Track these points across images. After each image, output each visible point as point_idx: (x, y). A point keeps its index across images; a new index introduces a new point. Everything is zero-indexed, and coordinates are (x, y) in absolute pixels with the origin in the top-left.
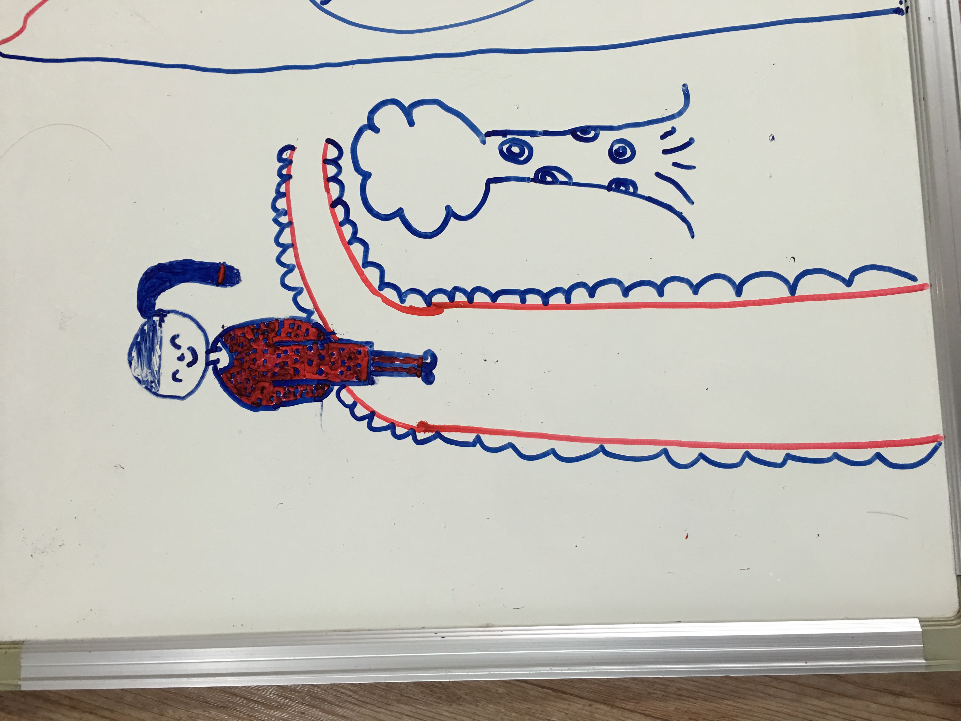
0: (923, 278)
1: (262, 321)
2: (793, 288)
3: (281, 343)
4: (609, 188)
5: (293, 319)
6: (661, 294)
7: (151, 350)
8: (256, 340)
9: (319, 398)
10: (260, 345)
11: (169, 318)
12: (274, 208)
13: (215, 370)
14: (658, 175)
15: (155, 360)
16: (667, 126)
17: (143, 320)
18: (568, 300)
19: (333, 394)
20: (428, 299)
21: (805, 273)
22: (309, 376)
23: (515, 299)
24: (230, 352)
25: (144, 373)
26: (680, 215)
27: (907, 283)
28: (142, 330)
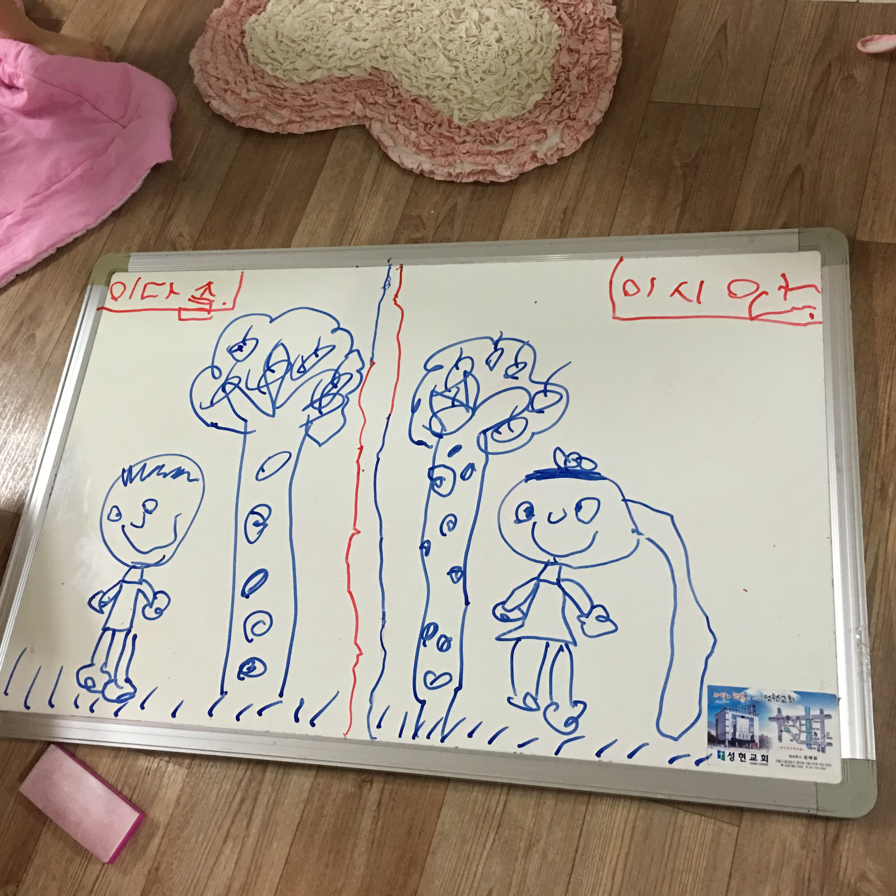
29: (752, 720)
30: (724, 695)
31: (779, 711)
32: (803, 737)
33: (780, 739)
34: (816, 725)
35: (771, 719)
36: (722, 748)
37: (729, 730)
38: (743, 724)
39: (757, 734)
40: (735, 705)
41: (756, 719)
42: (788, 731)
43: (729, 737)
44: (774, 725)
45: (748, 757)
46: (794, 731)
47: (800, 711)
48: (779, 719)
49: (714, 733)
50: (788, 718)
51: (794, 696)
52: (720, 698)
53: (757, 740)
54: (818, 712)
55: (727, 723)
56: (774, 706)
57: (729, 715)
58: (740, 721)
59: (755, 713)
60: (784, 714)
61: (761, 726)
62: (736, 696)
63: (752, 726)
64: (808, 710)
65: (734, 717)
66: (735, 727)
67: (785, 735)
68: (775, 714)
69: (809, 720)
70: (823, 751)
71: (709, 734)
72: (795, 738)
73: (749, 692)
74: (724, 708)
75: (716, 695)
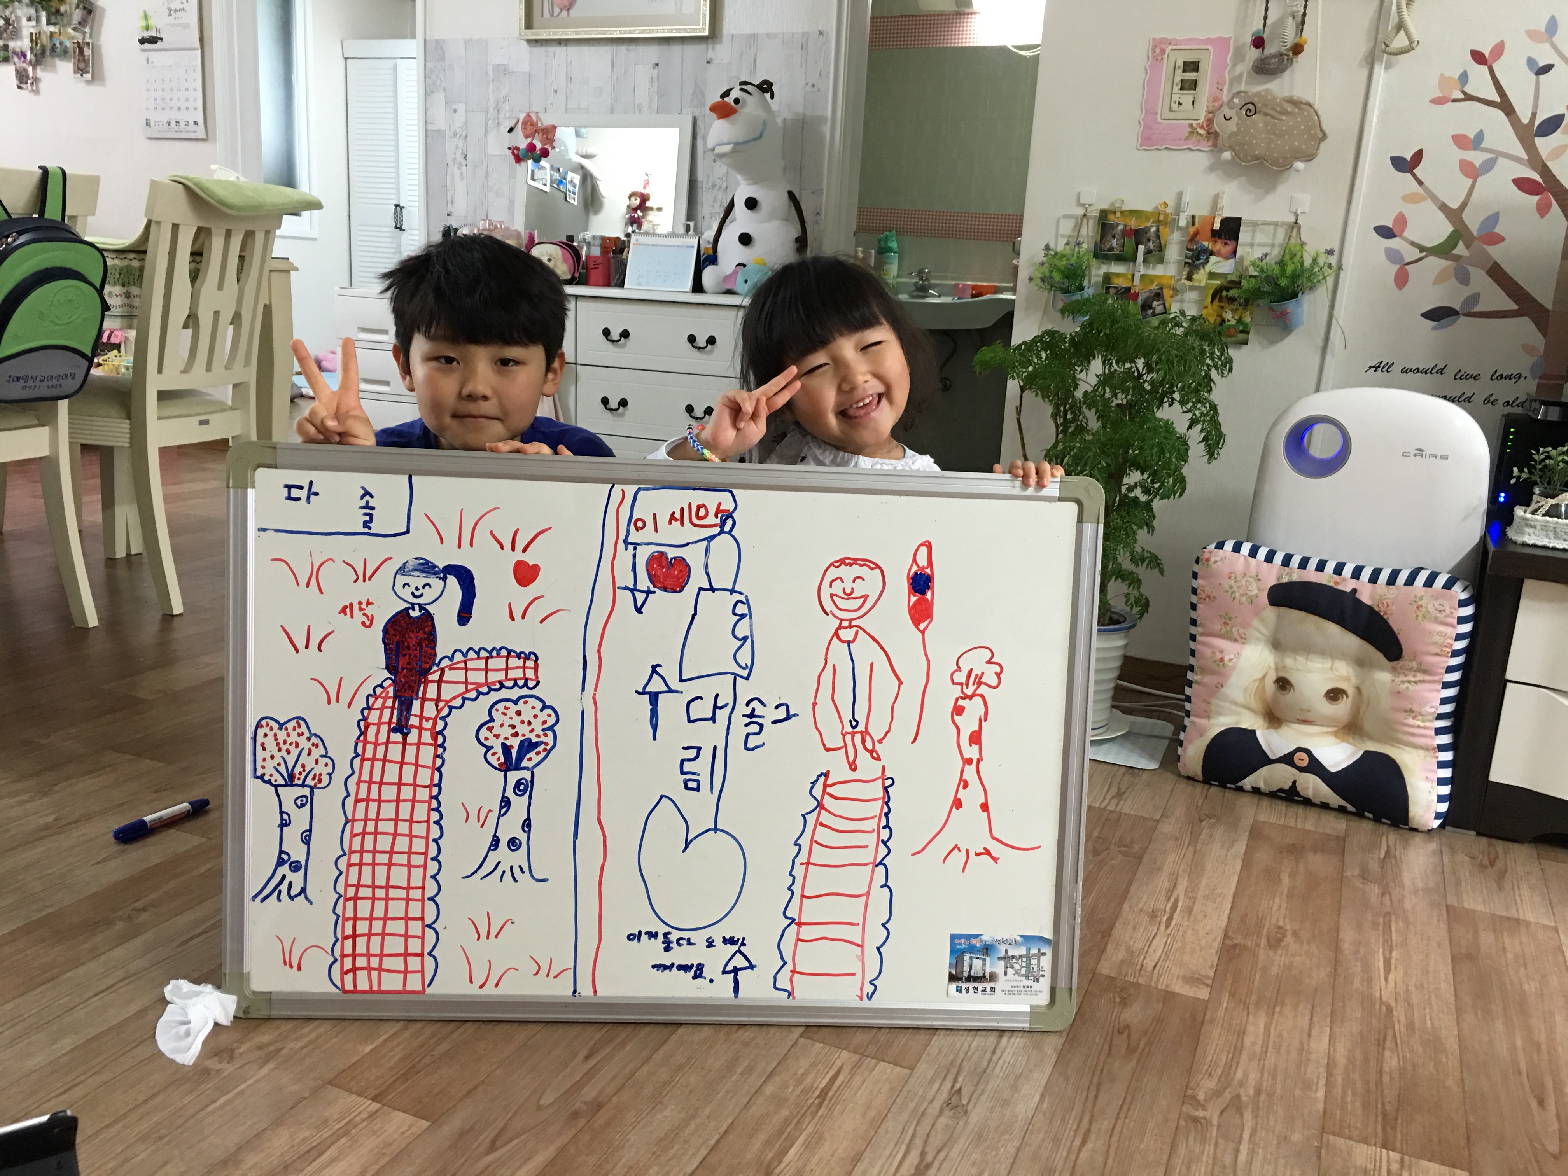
0: (429, 991)
1: (435, 637)
2: (429, 926)
3: (421, 648)
4: (495, 836)
5: (435, 655)
6: (433, 859)
7: (423, 571)
8: (425, 633)
9: (388, 668)
10: (421, 635)
11: (441, 583)
12: (502, 648)
13: (408, 609)
14: (499, 863)
15: (417, 573)
16: (526, 869)
17: (441, 567)
18: (433, 810)
19: (389, 675)
20: (441, 732)
21: (437, 933)
22: (401, 663)
23: (436, 781)
24: (418, 618)
25: (410, 567)
26: (475, 872)
27: (427, 983)
28: (436, 566)
29: (984, 960)
30: (963, 941)
31: (1006, 951)
32: (1023, 971)
33: (1006, 974)
34: (1034, 962)
35: (1000, 958)
36: (960, 984)
37: (966, 969)
38: (977, 964)
39: (988, 971)
40: (971, 949)
41: (988, 959)
42: (1012, 967)
43: (966, 974)
44: (1002, 963)
45: (980, 989)
46: (1017, 967)
47: (1022, 951)
48: (1007, 958)
49: (954, 972)
50: (1013, 957)
51: (1019, 939)
52: (960, 944)
53: (988, 976)
54: (1036, 951)
55: (965, 964)
56: (1002, 948)
57: (967, 957)
58: (975, 961)
59: (987, 954)
60: (1010, 954)
61: (992, 965)
62: (973, 941)
63: (984, 965)
64: (1029, 950)
65: (971, 958)
66: (971, 967)
67: (1010, 971)
68: (1003, 954)
69: (1029, 957)
70: (1038, 981)
71: (950, 973)
72: (1017, 972)
73: (983, 938)
74: (963, 952)
75: (957, 941)
